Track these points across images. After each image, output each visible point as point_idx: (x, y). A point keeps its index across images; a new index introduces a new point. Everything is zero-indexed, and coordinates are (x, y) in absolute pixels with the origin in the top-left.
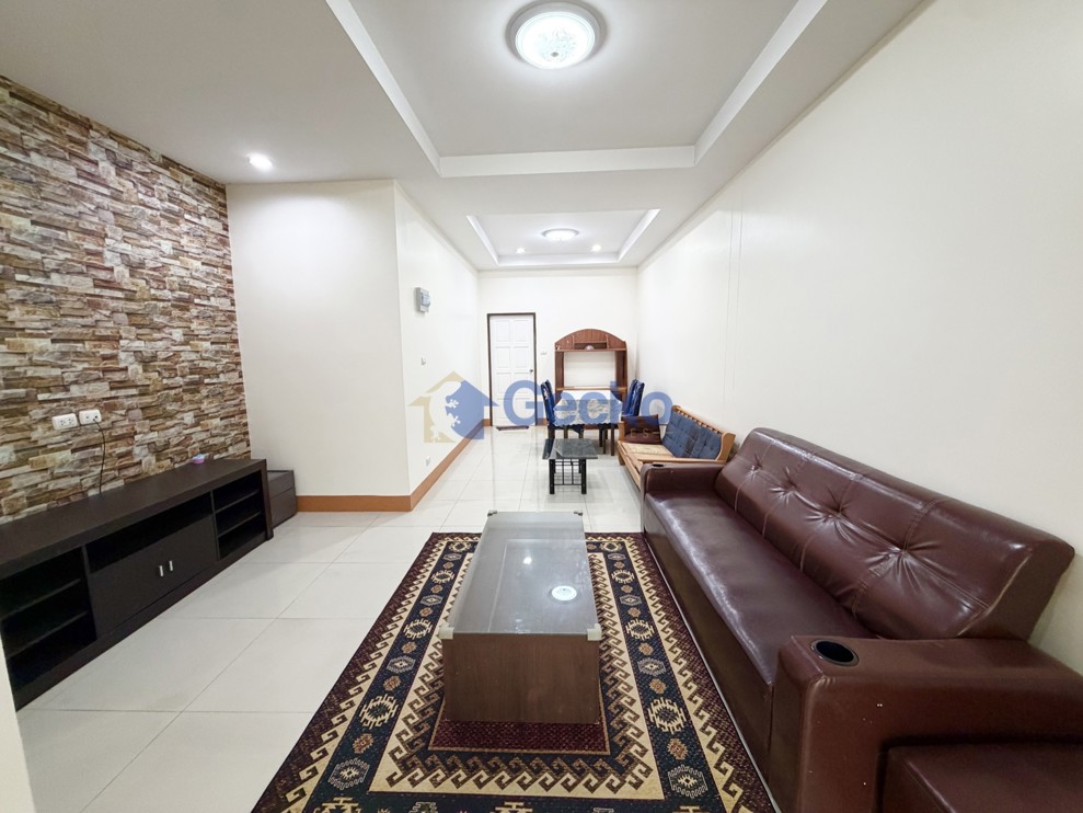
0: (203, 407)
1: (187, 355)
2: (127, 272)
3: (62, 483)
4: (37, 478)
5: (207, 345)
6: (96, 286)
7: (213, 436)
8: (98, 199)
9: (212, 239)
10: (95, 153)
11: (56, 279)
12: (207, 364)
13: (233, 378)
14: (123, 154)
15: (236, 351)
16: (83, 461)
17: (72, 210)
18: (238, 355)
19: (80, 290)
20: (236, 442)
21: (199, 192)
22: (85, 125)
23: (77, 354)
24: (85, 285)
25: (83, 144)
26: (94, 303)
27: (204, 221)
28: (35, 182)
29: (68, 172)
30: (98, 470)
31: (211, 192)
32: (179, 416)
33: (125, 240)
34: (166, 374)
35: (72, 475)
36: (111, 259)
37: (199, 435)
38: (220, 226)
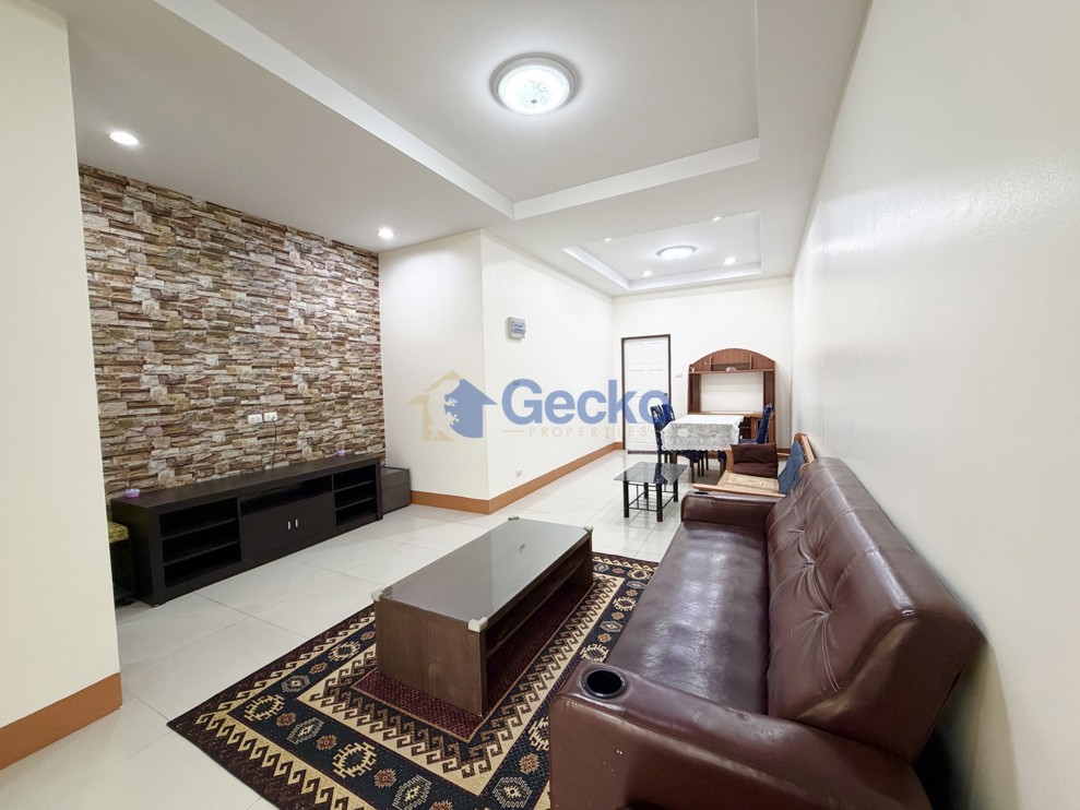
0: (350, 415)
1: (341, 377)
2: (302, 321)
3: (250, 459)
4: (236, 453)
5: (356, 370)
6: (282, 331)
7: (355, 437)
8: (287, 275)
9: (365, 293)
10: (288, 246)
11: (258, 329)
12: (355, 384)
13: (375, 395)
14: (305, 244)
15: (379, 374)
16: (264, 446)
17: (271, 285)
18: (380, 377)
19: (272, 335)
20: (374, 443)
21: (358, 261)
22: (283, 230)
23: (267, 376)
24: (275, 331)
25: (281, 242)
26: (279, 343)
27: (360, 281)
28: (250, 271)
29: (270, 261)
30: (272, 453)
31: (367, 260)
32: (331, 421)
33: (303, 300)
34: (324, 390)
35: (257, 454)
36: (293, 314)
37: (345, 436)
38: (372, 283)
